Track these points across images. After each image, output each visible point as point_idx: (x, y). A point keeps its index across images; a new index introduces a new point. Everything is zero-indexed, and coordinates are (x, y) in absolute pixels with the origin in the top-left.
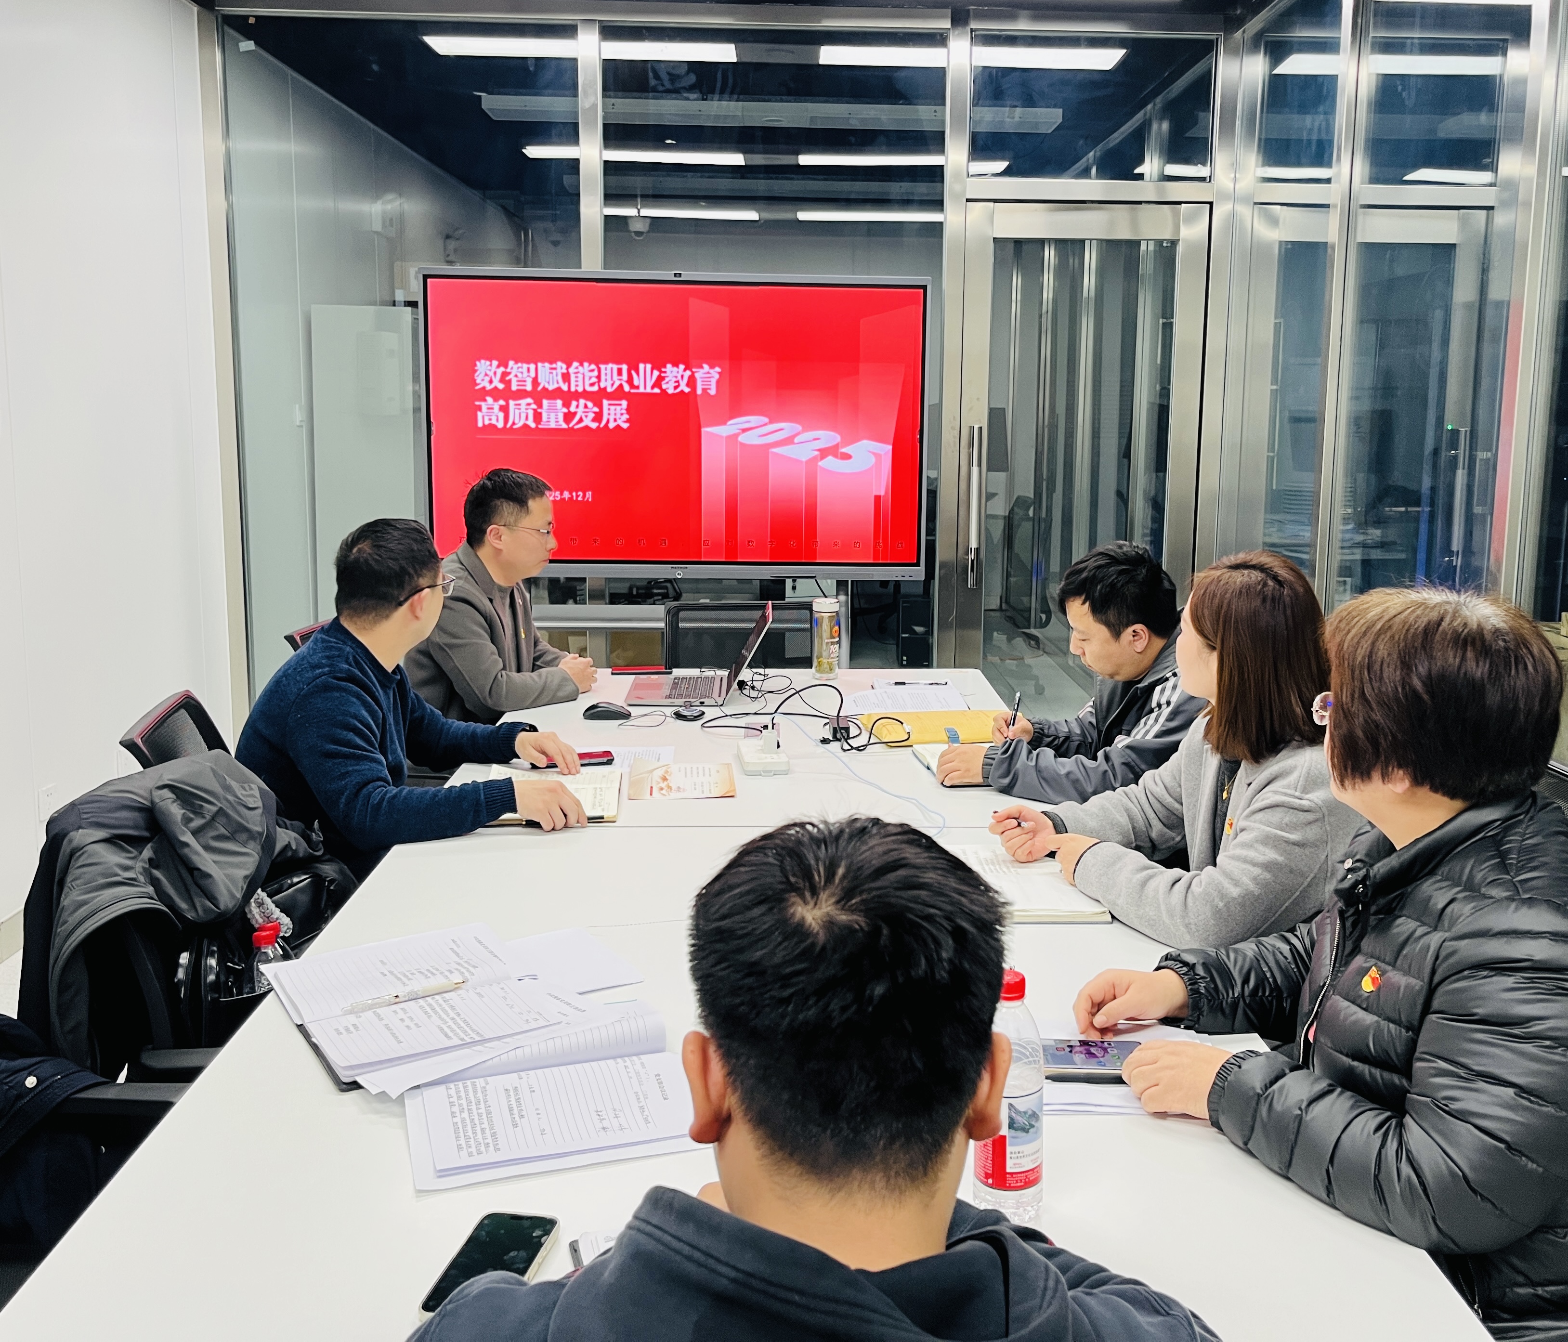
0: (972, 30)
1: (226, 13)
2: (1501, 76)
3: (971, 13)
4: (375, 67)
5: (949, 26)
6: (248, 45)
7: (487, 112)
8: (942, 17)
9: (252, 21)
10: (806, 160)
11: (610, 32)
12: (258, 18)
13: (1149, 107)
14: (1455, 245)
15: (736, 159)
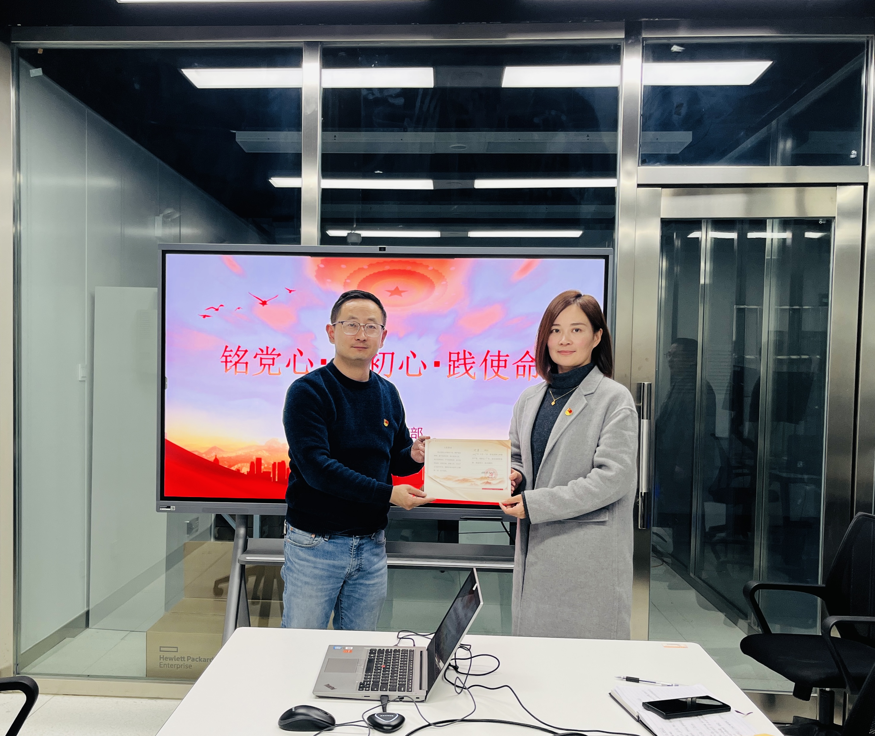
0: (644, 39)
1: (22, 46)
3: (643, 24)
4: (137, 86)
5: (622, 36)
6: (37, 72)
7: (240, 144)
8: (617, 29)
9: (40, 52)
10: (480, 184)
11: (330, 57)
12: (46, 50)
13: (774, 123)
15: (427, 184)
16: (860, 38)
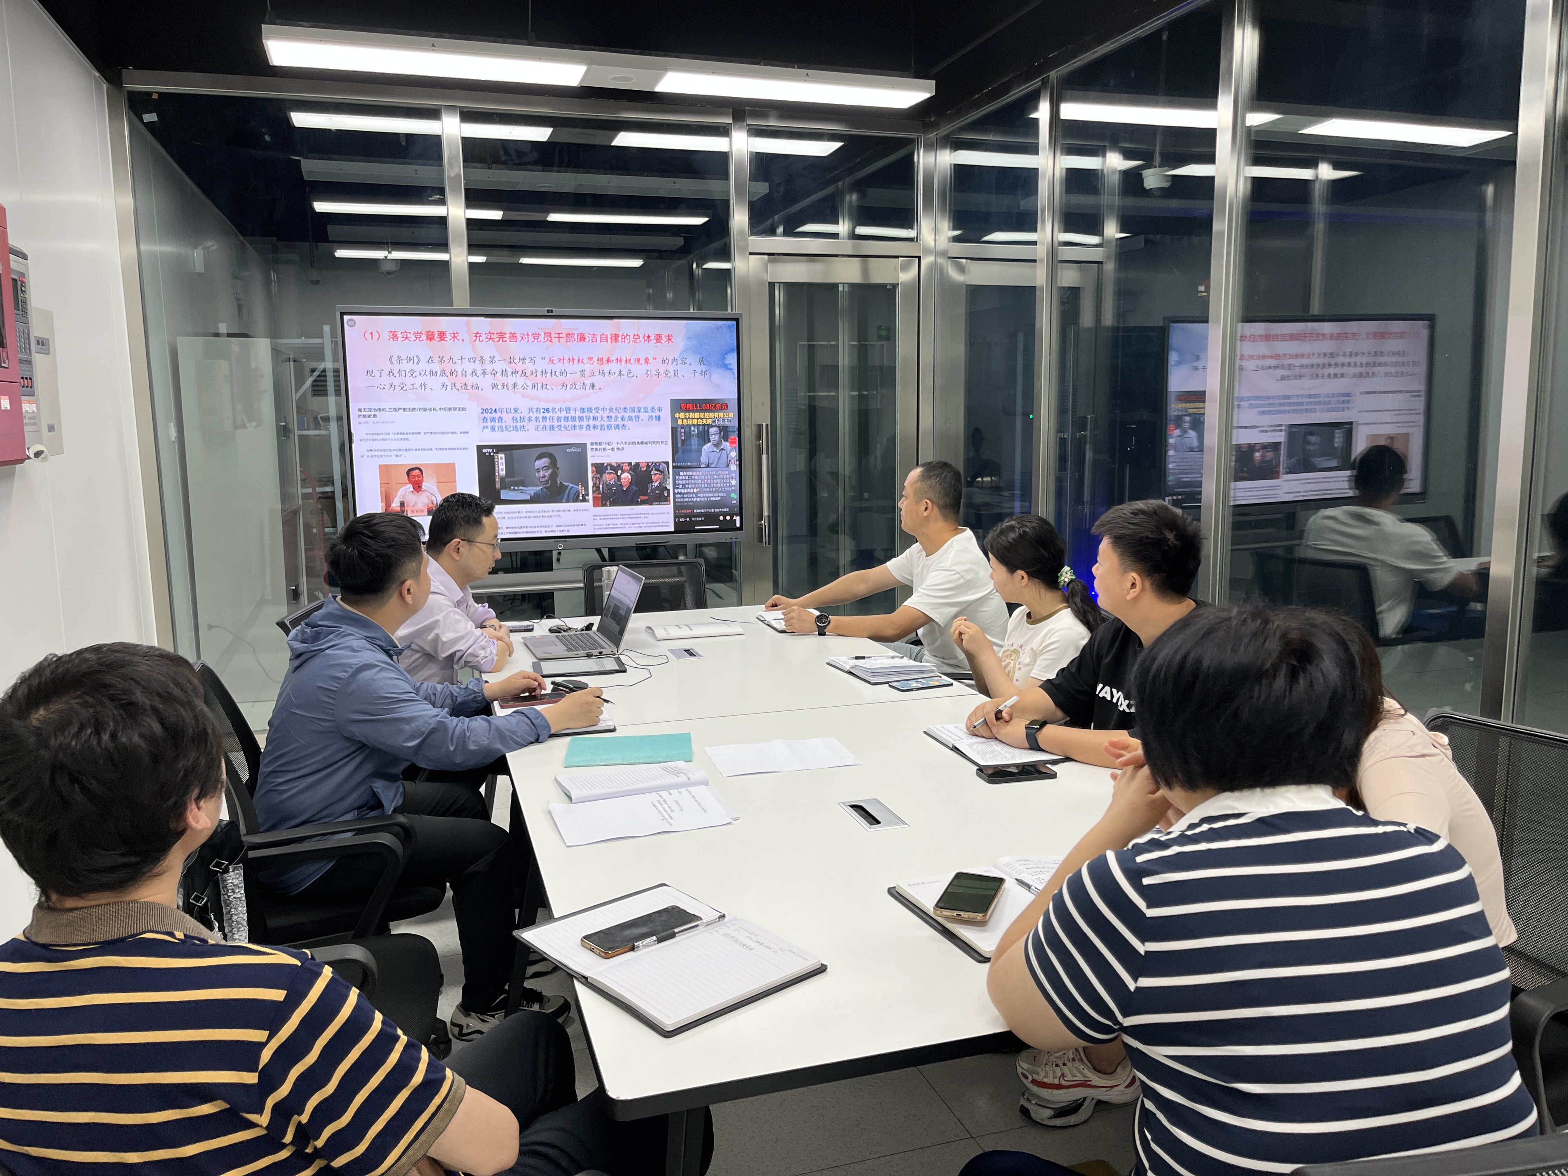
0: (748, 125)
1: (131, 89)
2: (1102, 170)
3: (746, 113)
4: (267, 138)
5: (729, 121)
6: (151, 117)
8: (726, 115)
9: (155, 96)
10: (554, 217)
11: (468, 116)
12: (161, 94)
14: (1079, 288)
16: (913, 135)
